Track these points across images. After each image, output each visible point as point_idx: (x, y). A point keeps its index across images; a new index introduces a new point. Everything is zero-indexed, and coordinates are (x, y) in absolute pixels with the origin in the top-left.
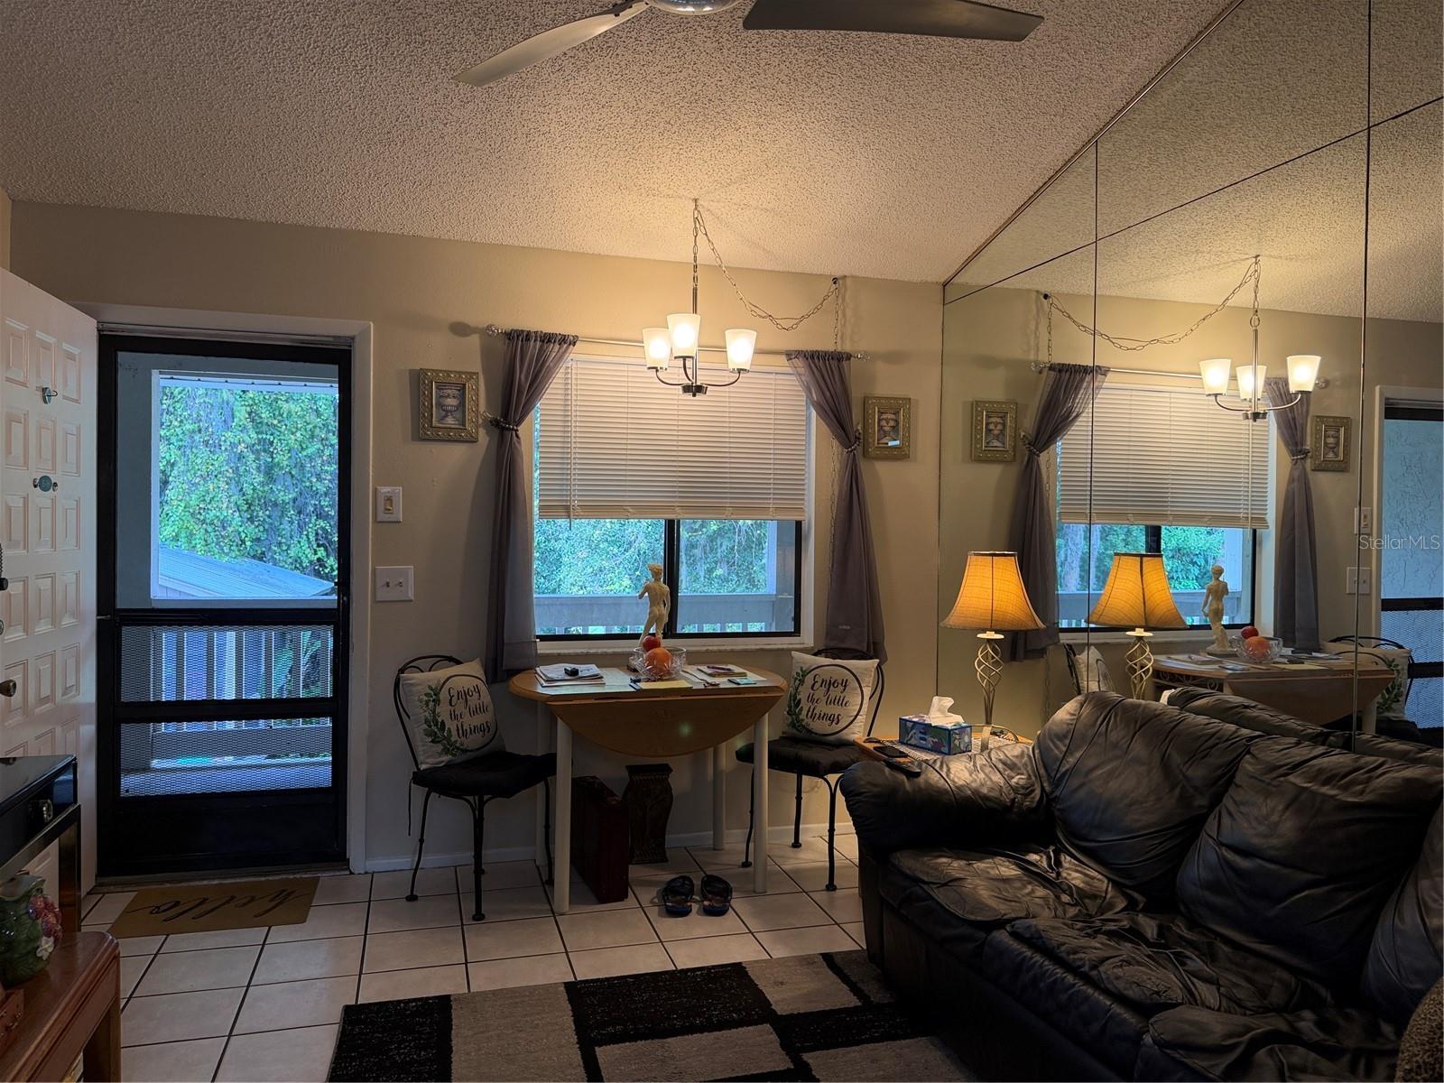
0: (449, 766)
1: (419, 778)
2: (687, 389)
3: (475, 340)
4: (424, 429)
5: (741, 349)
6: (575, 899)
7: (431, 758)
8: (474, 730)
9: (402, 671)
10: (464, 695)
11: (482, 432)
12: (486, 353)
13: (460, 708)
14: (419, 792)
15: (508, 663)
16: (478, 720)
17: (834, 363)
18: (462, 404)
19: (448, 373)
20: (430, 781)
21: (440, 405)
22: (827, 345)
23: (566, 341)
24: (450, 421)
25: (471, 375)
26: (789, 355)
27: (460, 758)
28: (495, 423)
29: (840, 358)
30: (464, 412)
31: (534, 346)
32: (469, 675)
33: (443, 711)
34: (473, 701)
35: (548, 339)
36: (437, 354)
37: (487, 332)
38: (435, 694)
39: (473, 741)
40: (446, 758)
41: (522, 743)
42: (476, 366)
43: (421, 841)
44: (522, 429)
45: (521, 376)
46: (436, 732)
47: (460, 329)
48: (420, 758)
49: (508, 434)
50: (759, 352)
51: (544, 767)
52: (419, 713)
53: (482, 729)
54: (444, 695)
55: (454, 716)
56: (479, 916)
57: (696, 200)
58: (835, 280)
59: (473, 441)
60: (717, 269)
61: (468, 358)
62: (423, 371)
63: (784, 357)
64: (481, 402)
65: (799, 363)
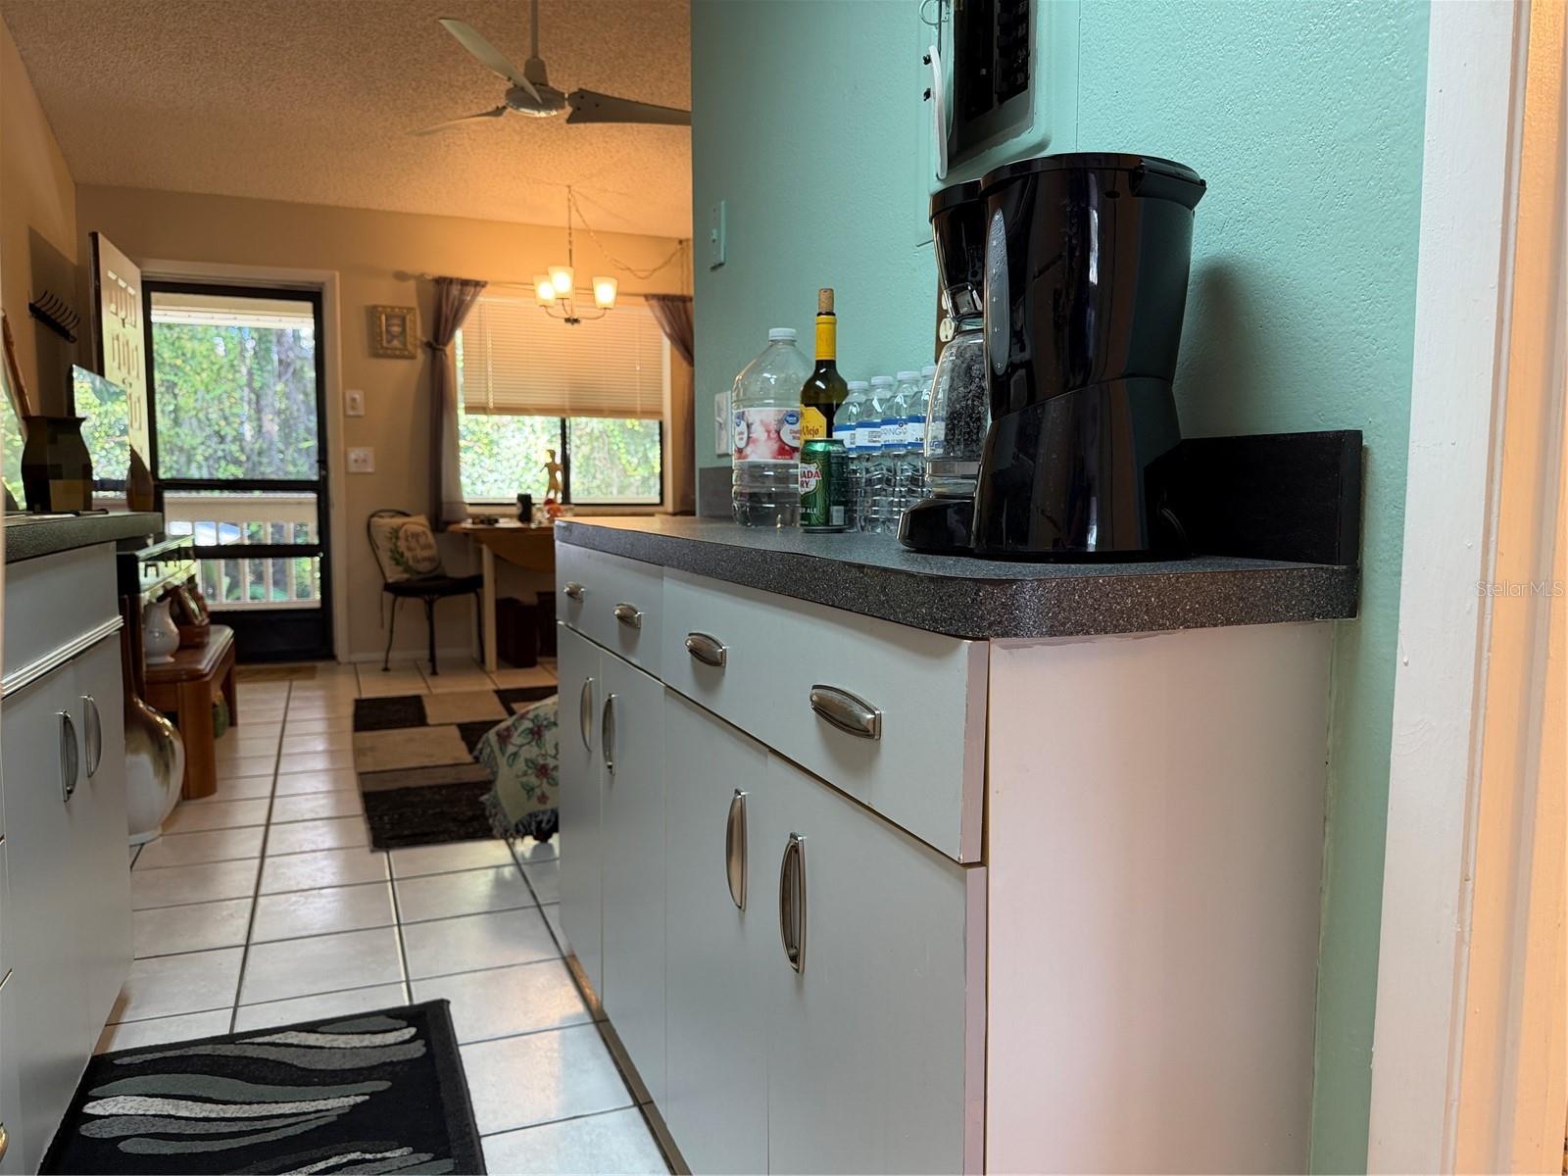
0: (408, 580)
1: (388, 587)
2: (568, 320)
3: (412, 284)
4: (378, 348)
5: (605, 292)
6: (499, 666)
7: (394, 575)
8: (425, 559)
9: (372, 516)
10: (416, 536)
11: (419, 351)
12: (420, 293)
13: (413, 544)
14: (388, 596)
15: (445, 517)
16: (426, 553)
17: (680, 304)
18: (404, 331)
19: (393, 308)
20: (396, 589)
21: (388, 331)
22: (674, 289)
23: (478, 285)
24: (396, 343)
25: (410, 309)
26: (647, 297)
27: (416, 577)
28: (429, 345)
29: (684, 300)
30: (405, 338)
31: (455, 290)
32: (418, 523)
33: (402, 545)
34: (422, 540)
35: (465, 283)
36: (386, 294)
37: (420, 279)
38: (395, 533)
39: (425, 567)
40: (406, 576)
41: (458, 570)
42: (413, 303)
43: (391, 632)
44: (448, 349)
45: (446, 310)
46: (397, 558)
47: (401, 276)
48: (388, 575)
49: (438, 353)
50: (619, 294)
51: (474, 584)
52: (384, 545)
53: (430, 559)
54: (401, 534)
55: (409, 549)
56: (434, 673)
57: (569, 187)
58: (681, 242)
59: (413, 357)
60: (586, 231)
61: (407, 296)
62: (375, 307)
63: (643, 299)
64: (418, 330)
65: (654, 302)
